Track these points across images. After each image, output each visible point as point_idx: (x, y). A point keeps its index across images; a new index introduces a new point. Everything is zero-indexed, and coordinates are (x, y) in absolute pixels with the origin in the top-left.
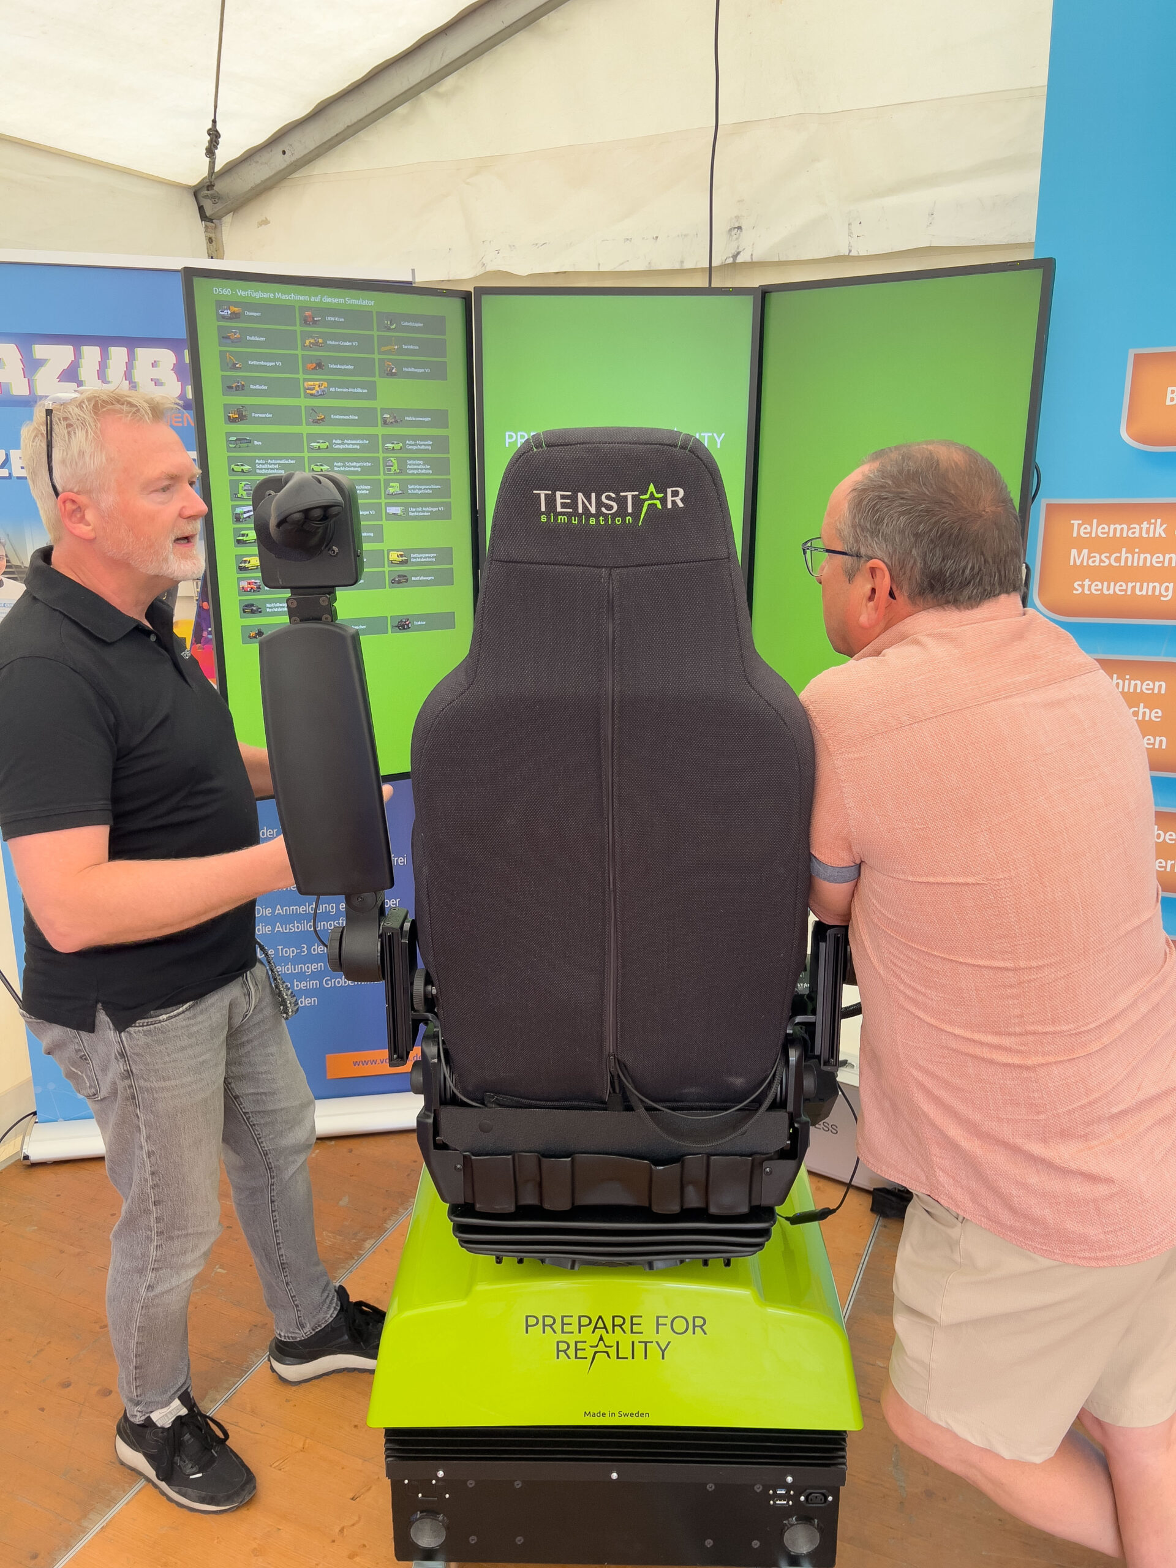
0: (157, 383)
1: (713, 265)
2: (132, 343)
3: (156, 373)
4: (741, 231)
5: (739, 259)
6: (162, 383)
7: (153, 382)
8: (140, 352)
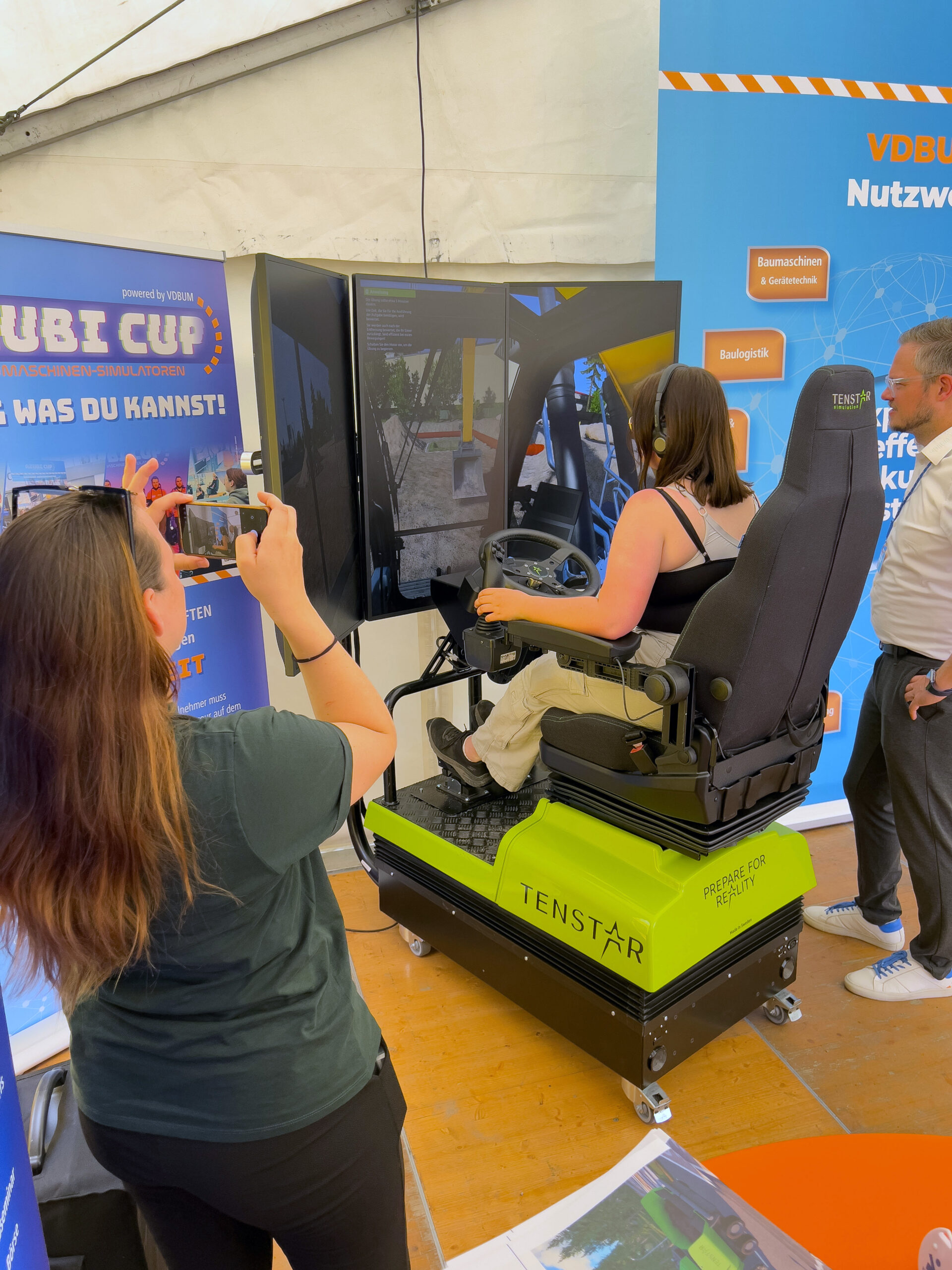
0: (60, 338)
1: (427, 261)
2: (40, 303)
3: (58, 330)
4: (439, 241)
5: (441, 260)
6: (63, 339)
7: (57, 338)
8: (46, 311)
